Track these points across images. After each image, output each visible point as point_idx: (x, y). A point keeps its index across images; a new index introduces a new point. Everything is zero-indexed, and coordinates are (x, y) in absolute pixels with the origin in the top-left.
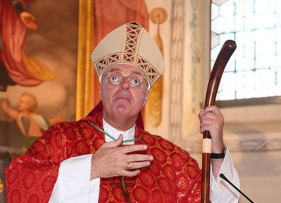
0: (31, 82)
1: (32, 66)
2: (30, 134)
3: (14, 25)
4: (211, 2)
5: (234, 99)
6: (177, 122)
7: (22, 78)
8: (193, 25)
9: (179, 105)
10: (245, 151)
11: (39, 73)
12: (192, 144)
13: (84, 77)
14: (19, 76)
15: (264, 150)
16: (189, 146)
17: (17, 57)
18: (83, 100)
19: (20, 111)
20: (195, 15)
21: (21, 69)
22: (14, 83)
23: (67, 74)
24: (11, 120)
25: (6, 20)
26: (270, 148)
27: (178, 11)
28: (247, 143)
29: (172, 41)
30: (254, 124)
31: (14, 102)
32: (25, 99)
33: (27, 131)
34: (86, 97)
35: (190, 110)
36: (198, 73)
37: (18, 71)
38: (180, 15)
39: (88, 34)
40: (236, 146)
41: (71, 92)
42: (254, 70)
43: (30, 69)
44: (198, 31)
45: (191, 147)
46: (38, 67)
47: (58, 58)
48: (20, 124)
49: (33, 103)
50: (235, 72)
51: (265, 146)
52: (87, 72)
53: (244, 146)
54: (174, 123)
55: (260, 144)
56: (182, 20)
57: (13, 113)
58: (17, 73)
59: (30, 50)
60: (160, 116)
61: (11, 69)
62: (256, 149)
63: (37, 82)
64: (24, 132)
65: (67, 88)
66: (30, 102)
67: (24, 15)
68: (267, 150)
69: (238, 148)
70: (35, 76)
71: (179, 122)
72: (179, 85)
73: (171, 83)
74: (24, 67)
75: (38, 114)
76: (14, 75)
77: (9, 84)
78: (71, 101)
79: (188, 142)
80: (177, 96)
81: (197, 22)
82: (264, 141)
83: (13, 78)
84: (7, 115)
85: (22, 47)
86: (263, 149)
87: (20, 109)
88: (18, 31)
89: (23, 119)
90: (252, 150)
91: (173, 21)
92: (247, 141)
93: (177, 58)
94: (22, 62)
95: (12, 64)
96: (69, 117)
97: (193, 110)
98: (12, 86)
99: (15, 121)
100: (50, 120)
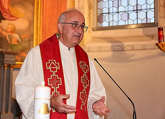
0: (13, 18)
1: (13, 11)
2: (12, 43)
5: (108, 26)
7: (8, 17)
10: (113, 51)
11: (16, 14)
12: (89, 47)
13: (37, 16)
14: (7, 16)
16: (87, 48)
17: (6, 6)
18: (37, 27)
19: (7, 32)
23: (30, 14)
24: (3, 37)
26: (126, 49)
30: (118, 38)
31: (4, 28)
32: (10, 26)
33: (11, 42)
34: (39, 26)
37: (7, 13)
41: (31, 23)
42: (118, 12)
43: (12, 13)
45: (88, 49)
46: (16, 11)
47: (26, 7)
48: (8, 38)
49: (14, 28)
50: (109, 13)
52: (39, 14)
53: (113, 49)
55: (121, 47)
57: (4, 33)
59: (12, 3)
61: (4, 12)
62: (119, 50)
64: (9, 42)
65: (30, 21)
66: (12, 28)
69: (110, 49)
70: (14, 15)
74: (10, 12)
75: (16, 33)
76: (5, 15)
77: (2, 20)
78: (31, 28)
79: (87, 47)
82: (123, 46)
84: (1, 34)
85: (8, 2)
86: (122, 49)
87: (7, 31)
89: (9, 35)
90: (117, 50)
92: (115, 46)
93: (81, 7)
94: (9, 9)
95: (4, 10)
96: (30, 35)
97: (89, 32)
98: (4, 20)
99: (5, 37)
100: (22, 37)
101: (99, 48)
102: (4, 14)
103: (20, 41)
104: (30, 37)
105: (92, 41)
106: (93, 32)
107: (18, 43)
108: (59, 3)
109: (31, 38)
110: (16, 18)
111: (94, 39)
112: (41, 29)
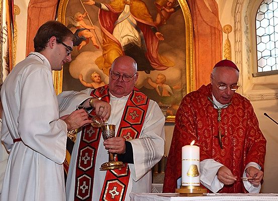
0: (163, 68)
2: (163, 95)
3: (152, 39)
4: (256, 20)
5: (271, 70)
7: (157, 66)
8: (246, 32)
12: (249, 96)
13: (189, 64)
17: (154, 55)
18: (190, 76)
19: (157, 83)
20: (247, 27)
21: (157, 62)
22: (154, 69)
23: (181, 63)
25: (148, 36)
27: (238, 25)
29: (235, 42)
31: (154, 79)
32: (159, 77)
33: (161, 94)
35: (247, 78)
36: (250, 58)
38: (239, 27)
39: (191, 41)
41: (183, 72)
44: (249, 36)
47: (176, 55)
49: (164, 79)
50: (271, 56)
52: (191, 61)
56: (240, 30)
57: (154, 85)
58: (154, 64)
59: (161, 51)
64: (160, 94)
65: (181, 70)
66: (162, 78)
67: (157, 33)
69: (274, 97)
70: (164, 65)
72: (240, 65)
75: (167, 84)
76: (154, 65)
77: (151, 70)
81: (249, 31)
84: (150, 86)
85: (157, 50)
88: (154, 42)
89: (159, 87)
91: (235, 31)
93: (238, 51)
95: (152, 59)
96: (183, 85)
97: (249, 78)
98: (153, 70)
99: (155, 89)
100: (173, 87)
101: (261, 96)
103: (171, 92)
104: (183, 87)
105: (253, 89)
106: (254, 78)
107: (169, 95)
108: (213, 48)
110: (166, 68)
111: (255, 87)
112: (194, 78)
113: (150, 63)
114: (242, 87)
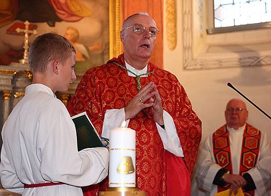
0: (74, 18)
1: (73, 6)
5: (233, 25)
6: (189, 46)
9: (190, 32)
10: (243, 66)
11: (79, 11)
12: (202, 62)
13: (114, 13)
14: (65, 14)
15: (259, 65)
16: (199, 64)
18: (114, 31)
21: (66, 9)
22: (60, 20)
23: (101, 11)
26: (263, 63)
28: (245, 60)
30: (249, 44)
32: (69, 32)
35: (199, 36)
36: (204, 6)
37: (64, 10)
40: (237, 63)
41: (105, 25)
42: (248, 2)
43: (73, 9)
45: (200, 65)
46: (78, 7)
49: (76, 34)
50: (233, 4)
51: (259, 62)
52: (117, 9)
53: (243, 63)
54: (186, 46)
55: (256, 60)
58: (63, 12)
60: (176, 41)
61: (58, 9)
62: (252, 64)
63: (78, 18)
65: (102, 22)
66: (73, 34)
68: (261, 65)
69: (237, 64)
70: (77, 13)
71: (190, 46)
72: (189, 16)
73: (183, 15)
74: (68, 7)
75: (80, 43)
76: (61, 14)
77: (57, 21)
78: (105, 32)
79: (198, 61)
80: (188, 25)
82: (258, 58)
83: (60, 16)
86: (257, 63)
90: (249, 65)
92: (245, 58)
94: (66, 3)
95: (58, 5)
96: (104, 44)
97: (202, 36)
100: (90, 48)
101: (218, 62)
102: (59, 11)
103: (87, 55)
104: (104, 48)
105: (207, 51)
106: (209, 36)
107: (83, 60)
109: (105, 50)
111: (210, 47)
113: (55, 12)
114: (191, 48)
